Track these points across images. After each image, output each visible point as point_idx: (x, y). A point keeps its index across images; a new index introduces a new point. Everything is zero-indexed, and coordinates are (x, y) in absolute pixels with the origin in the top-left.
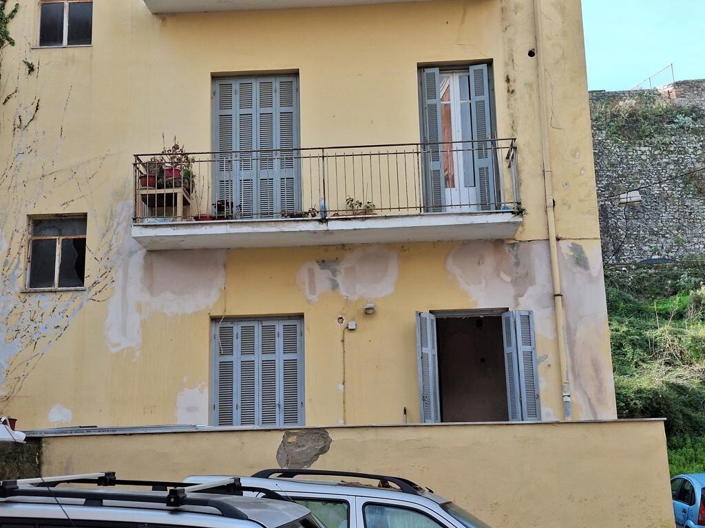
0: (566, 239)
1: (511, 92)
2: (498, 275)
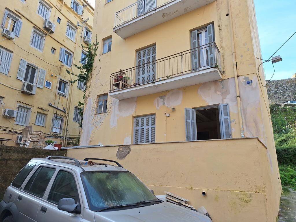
0: (241, 76)
1: (220, 30)
2: (216, 93)
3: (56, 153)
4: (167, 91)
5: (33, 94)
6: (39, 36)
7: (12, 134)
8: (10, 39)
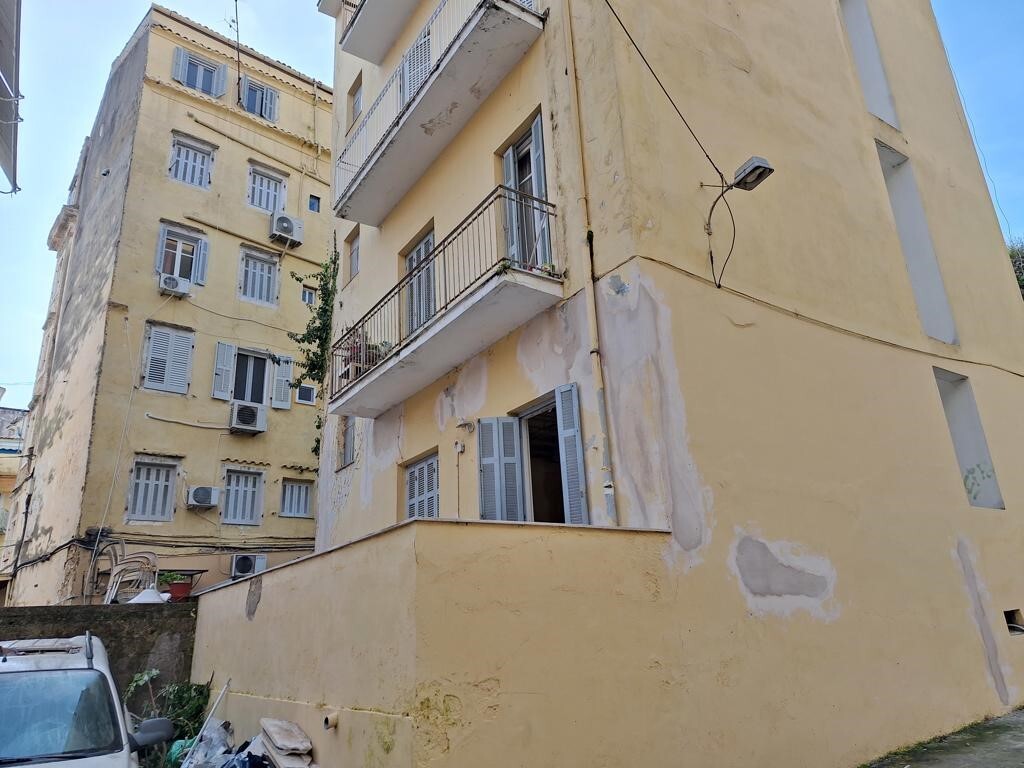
1: (555, 128)
2: (553, 350)
3: (162, 610)
4: (457, 369)
5: (260, 432)
6: (262, 265)
7: (217, 552)
8: (181, 297)
